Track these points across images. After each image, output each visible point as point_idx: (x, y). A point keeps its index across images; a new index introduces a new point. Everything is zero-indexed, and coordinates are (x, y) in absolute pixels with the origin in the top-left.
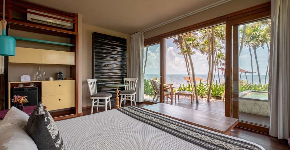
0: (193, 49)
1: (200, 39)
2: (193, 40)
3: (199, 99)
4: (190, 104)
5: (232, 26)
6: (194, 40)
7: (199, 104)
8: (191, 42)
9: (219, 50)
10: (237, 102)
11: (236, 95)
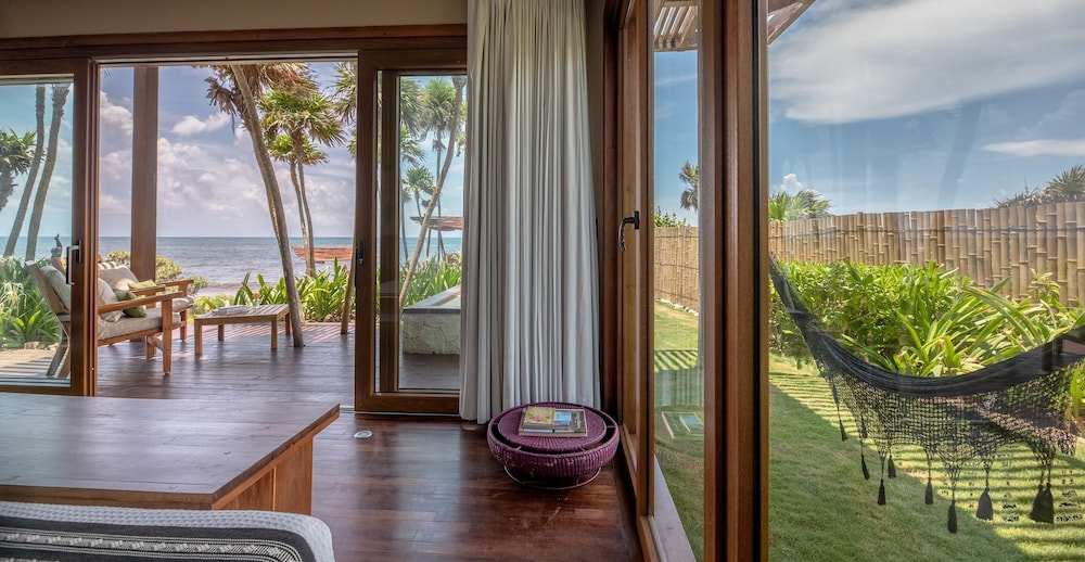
0: (316, 144)
1: (339, 110)
2: (314, 110)
3: (304, 329)
4: (268, 355)
5: (380, 72)
6: (318, 109)
7: (305, 350)
8: (307, 115)
9: (411, 160)
10: (393, 323)
11: (389, 304)
